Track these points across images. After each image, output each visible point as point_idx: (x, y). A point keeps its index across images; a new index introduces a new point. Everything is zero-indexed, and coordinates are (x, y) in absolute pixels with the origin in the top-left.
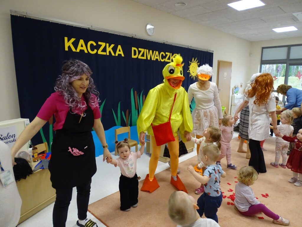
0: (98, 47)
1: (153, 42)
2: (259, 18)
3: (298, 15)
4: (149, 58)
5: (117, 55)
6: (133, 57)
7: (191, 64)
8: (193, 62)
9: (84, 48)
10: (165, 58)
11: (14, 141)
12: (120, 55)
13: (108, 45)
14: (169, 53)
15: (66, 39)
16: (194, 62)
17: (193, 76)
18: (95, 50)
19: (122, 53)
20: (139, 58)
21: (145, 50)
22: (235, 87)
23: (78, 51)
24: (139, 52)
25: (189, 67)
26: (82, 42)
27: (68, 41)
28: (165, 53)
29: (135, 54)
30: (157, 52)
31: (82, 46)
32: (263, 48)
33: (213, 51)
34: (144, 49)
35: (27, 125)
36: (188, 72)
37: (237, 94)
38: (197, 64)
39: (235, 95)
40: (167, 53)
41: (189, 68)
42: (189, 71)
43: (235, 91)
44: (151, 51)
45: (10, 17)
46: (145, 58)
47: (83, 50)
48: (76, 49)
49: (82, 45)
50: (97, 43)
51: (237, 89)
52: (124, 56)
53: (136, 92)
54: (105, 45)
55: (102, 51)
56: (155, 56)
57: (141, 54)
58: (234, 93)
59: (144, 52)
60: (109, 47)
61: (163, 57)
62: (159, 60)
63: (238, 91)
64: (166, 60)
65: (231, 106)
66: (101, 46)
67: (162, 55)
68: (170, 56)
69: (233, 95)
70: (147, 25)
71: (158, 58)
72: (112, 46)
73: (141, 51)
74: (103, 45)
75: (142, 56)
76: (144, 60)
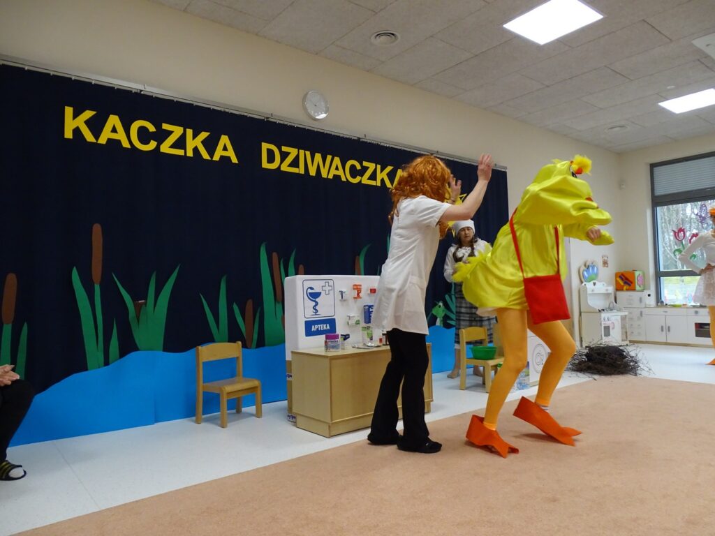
0: (161, 136)
1: (323, 133)
2: (605, 66)
4: (313, 172)
5: (216, 158)
6: (265, 165)
9: (121, 136)
10: (362, 176)
12: (225, 159)
13: (189, 132)
14: (374, 165)
15: (69, 111)
18: (152, 141)
19: (231, 153)
20: (282, 169)
21: (302, 152)
22: (585, 265)
23: (103, 140)
24: (284, 156)
26: (114, 120)
27: (75, 117)
28: (361, 164)
29: (271, 159)
30: (337, 160)
31: (114, 130)
32: (653, 166)
33: (506, 168)
34: (299, 148)
37: (594, 284)
39: (589, 285)
40: (365, 164)
43: (585, 273)
44: (318, 157)
46: (302, 171)
47: (119, 142)
49: (114, 127)
50: (158, 126)
51: (591, 268)
52: (237, 162)
53: (275, 255)
54: (182, 132)
55: (173, 146)
56: (332, 168)
57: (289, 159)
58: (583, 280)
59: (297, 157)
60: (195, 136)
61: (354, 172)
62: (344, 179)
63: (597, 275)
64: (365, 180)
65: (580, 315)
66: (170, 133)
67: (353, 167)
68: (375, 171)
69: (583, 284)
70: (307, 94)
71: (340, 173)
72: (204, 135)
73: (287, 154)
74: (177, 131)
75: (291, 165)
76: (299, 175)
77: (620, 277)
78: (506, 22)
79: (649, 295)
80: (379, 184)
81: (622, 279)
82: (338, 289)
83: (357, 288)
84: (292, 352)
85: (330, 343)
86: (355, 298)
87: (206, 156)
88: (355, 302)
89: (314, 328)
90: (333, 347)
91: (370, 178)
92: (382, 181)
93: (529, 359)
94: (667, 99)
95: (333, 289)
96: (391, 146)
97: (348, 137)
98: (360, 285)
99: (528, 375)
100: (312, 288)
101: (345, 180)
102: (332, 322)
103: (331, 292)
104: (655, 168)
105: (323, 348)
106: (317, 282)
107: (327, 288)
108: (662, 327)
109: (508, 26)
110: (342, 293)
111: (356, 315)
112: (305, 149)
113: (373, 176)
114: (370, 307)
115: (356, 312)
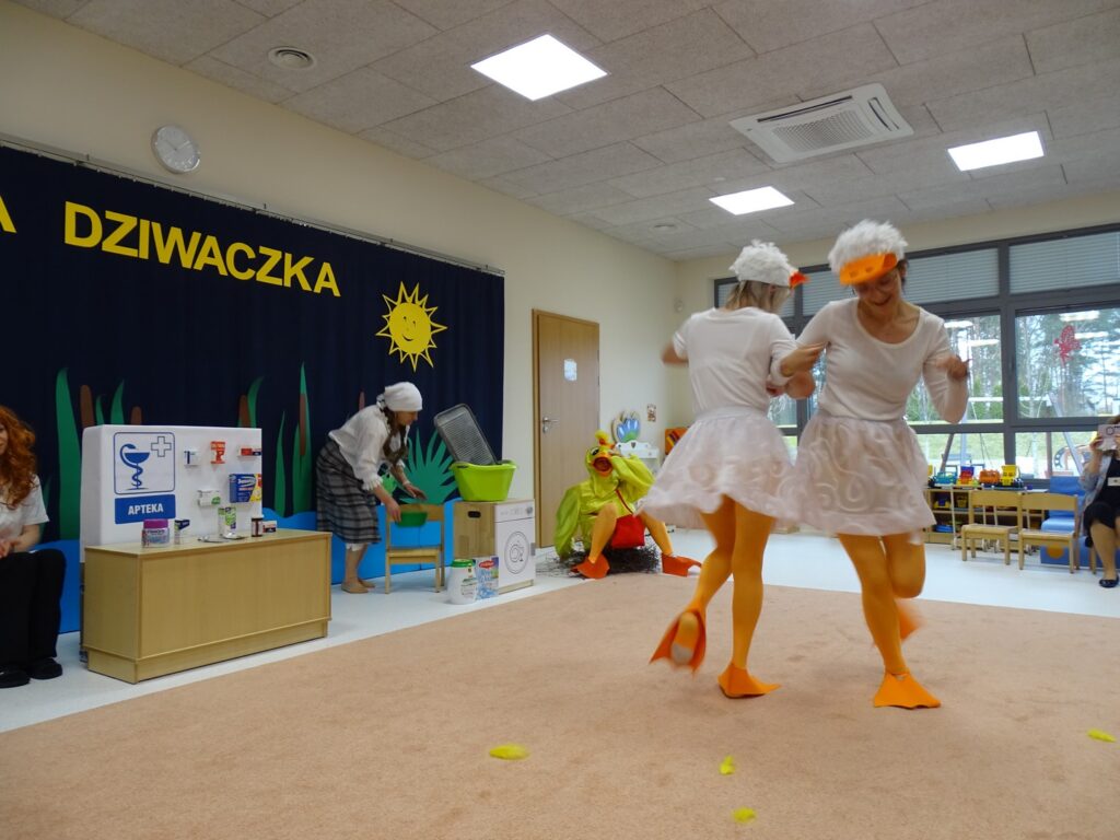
1: (186, 196)
2: (628, 141)
3: (749, 130)
4: (164, 256)
6: (71, 238)
7: (393, 306)
8: (404, 300)
10: (257, 269)
14: (280, 253)
16: (409, 299)
17: (409, 353)
19: (2, 216)
20: (104, 249)
21: (145, 224)
22: (621, 418)
24: (109, 227)
25: (385, 317)
28: (256, 250)
29: (83, 227)
30: (211, 242)
32: (718, 283)
33: (502, 272)
34: (140, 217)
36: (379, 334)
37: (634, 445)
38: (424, 309)
39: (626, 447)
40: (263, 250)
41: (384, 323)
42: (388, 331)
43: (621, 429)
44: (176, 234)
46: (144, 254)
51: (629, 423)
52: (13, 230)
53: (85, 390)
56: (202, 253)
57: (120, 234)
59: (136, 232)
62: (223, 272)
63: (637, 432)
64: (263, 276)
67: (240, 255)
68: (281, 263)
70: (158, 130)
71: (217, 261)
73: (116, 225)
75: (122, 243)
76: (137, 260)
77: (671, 436)
78: (475, 62)
80: (288, 284)
82: (181, 448)
83: (219, 449)
84: (87, 550)
85: (149, 534)
86: (213, 463)
88: (215, 469)
89: (132, 511)
90: (155, 541)
91: (271, 274)
92: (294, 279)
93: (500, 553)
94: (719, 195)
95: (172, 447)
96: (310, 225)
97: (233, 205)
98: (224, 443)
99: (497, 577)
100: (131, 447)
101: (226, 274)
102: (168, 502)
103: (169, 454)
104: (721, 287)
105: (140, 543)
106: (143, 436)
107: (161, 447)
109: (481, 67)
110: (188, 454)
111: (214, 489)
112: (151, 219)
113: (278, 271)
114: (239, 476)
115: (214, 484)
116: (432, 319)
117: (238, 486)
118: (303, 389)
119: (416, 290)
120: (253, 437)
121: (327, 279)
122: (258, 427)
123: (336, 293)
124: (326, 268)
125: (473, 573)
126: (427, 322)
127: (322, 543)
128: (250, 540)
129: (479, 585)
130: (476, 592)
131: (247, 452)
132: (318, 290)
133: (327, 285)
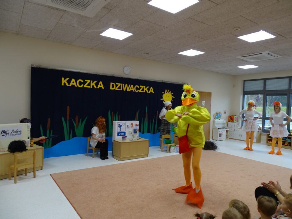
0: (84, 83)
1: (128, 78)
2: (213, 60)
3: (240, 58)
4: (125, 90)
5: (98, 88)
6: (111, 88)
7: (164, 94)
8: (166, 92)
9: (75, 84)
10: (139, 90)
11: (20, 134)
12: (101, 88)
13: (92, 81)
14: (143, 86)
15: (63, 79)
16: (167, 92)
18: (82, 85)
19: (102, 86)
20: (116, 89)
21: (122, 84)
22: (216, 114)
23: (70, 85)
24: (117, 86)
26: (73, 80)
27: (64, 80)
29: (113, 87)
30: (132, 86)
31: (73, 83)
32: (245, 81)
35: (29, 126)
36: (161, 99)
37: (219, 120)
38: (170, 94)
39: (217, 120)
40: (140, 86)
41: (162, 97)
42: (163, 99)
43: (216, 116)
44: (126, 85)
45: (30, 68)
46: (121, 89)
47: (74, 85)
48: (69, 85)
50: (84, 80)
51: (218, 115)
52: (103, 88)
53: (112, 113)
54: (90, 81)
55: (87, 85)
56: (130, 88)
57: (118, 87)
58: (215, 118)
59: (120, 86)
60: (93, 82)
61: (137, 89)
62: (134, 91)
63: (220, 116)
64: (140, 91)
65: (213, 129)
66: (87, 82)
67: (137, 87)
68: (143, 88)
69: (215, 120)
71: (133, 89)
72: (95, 82)
73: (118, 85)
74: (88, 81)
75: (118, 88)
76: (121, 91)
77: (230, 117)
79: (238, 124)
80: (144, 92)
81: (230, 118)
83: (132, 124)
84: (113, 140)
87: (95, 87)
88: (131, 128)
89: (120, 134)
92: (146, 91)
94: (238, 66)
95: (125, 124)
97: (136, 79)
100: (120, 124)
102: (125, 133)
103: (125, 125)
104: (245, 82)
106: (121, 122)
107: (124, 124)
108: (240, 135)
110: (128, 125)
112: (123, 83)
113: (143, 90)
114: (135, 129)
115: (131, 130)
116: (172, 96)
117: (135, 131)
118: (146, 111)
119: (169, 90)
120: (137, 122)
121: (151, 90)
122: (138, 120)
123: (153, 92)
124: (151, 88)
125: (175, 148)
126: (171, 96)
127: (148, 141)
128: (137, 140)
129: (176, 150)
130: (175, 151)
131: (136, 125)
132: (150, 92)
133: (151, 91)
